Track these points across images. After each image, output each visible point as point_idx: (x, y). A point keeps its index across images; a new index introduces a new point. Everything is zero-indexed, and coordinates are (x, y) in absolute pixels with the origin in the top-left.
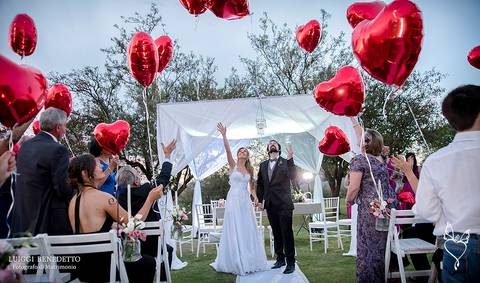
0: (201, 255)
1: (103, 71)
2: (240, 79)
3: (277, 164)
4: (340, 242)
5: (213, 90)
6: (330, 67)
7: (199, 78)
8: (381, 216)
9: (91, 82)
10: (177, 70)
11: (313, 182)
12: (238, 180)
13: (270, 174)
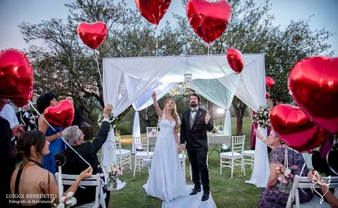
0: (137, 173)
1: (65, 23)
2: (173, 30)
3: (197, 115)
4: (243, 169)
5: (151, 37)
6: (241, 24)
7: (141, 29)
8: (285, 181)
9: (57, 31)
10: (124, 23)
11: (224, 116)
12: (166, 126)
13: (192, 124)
